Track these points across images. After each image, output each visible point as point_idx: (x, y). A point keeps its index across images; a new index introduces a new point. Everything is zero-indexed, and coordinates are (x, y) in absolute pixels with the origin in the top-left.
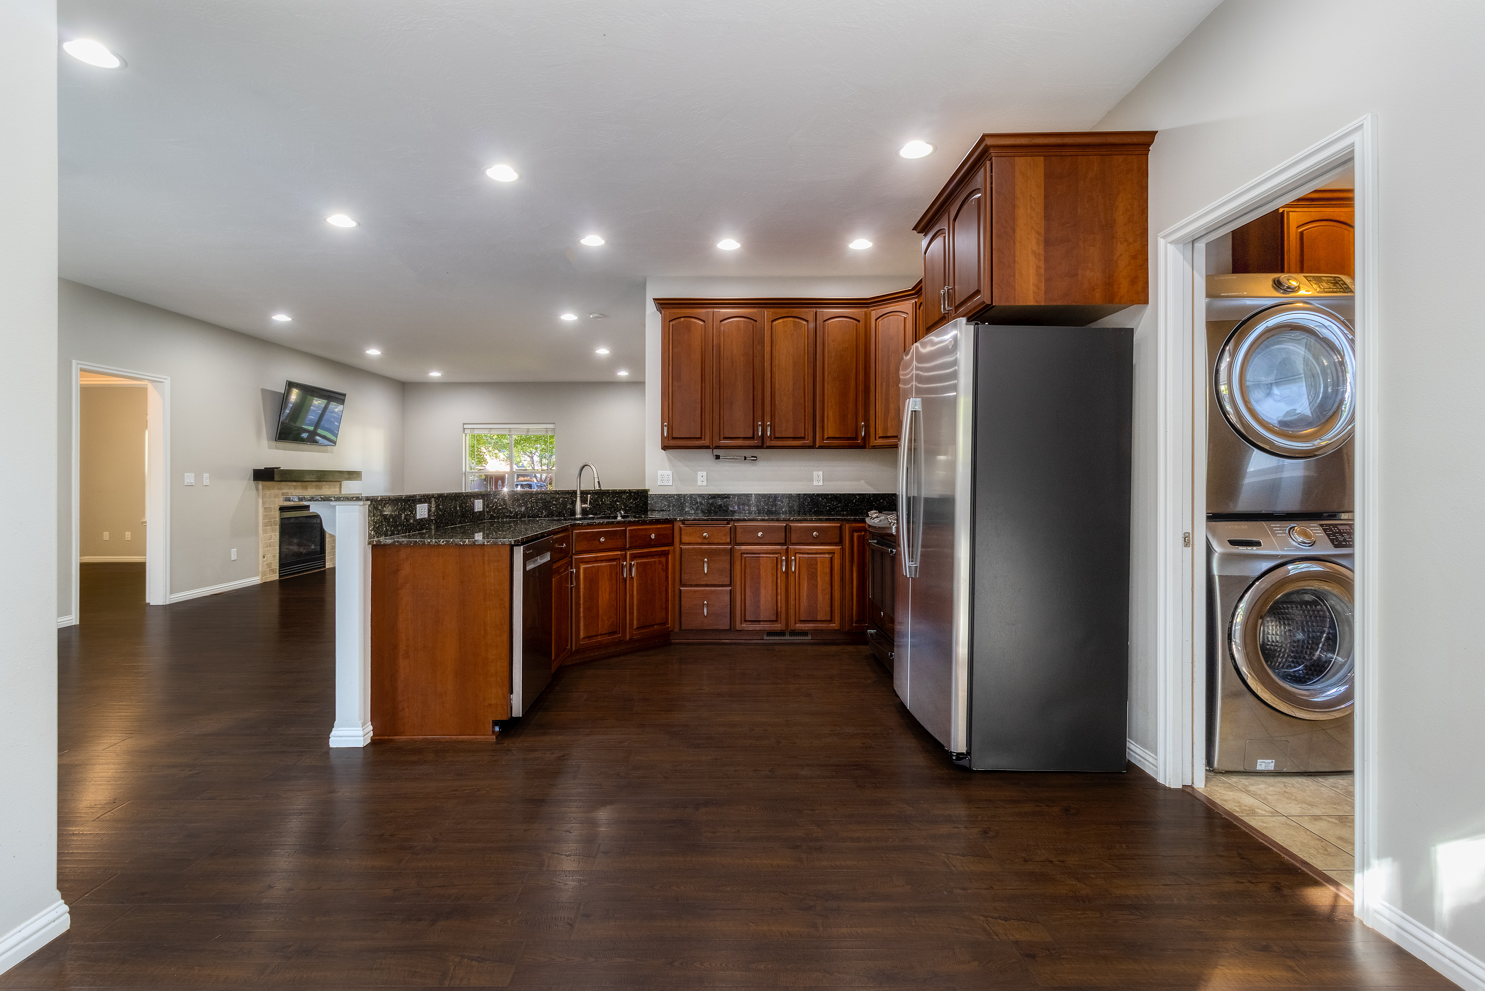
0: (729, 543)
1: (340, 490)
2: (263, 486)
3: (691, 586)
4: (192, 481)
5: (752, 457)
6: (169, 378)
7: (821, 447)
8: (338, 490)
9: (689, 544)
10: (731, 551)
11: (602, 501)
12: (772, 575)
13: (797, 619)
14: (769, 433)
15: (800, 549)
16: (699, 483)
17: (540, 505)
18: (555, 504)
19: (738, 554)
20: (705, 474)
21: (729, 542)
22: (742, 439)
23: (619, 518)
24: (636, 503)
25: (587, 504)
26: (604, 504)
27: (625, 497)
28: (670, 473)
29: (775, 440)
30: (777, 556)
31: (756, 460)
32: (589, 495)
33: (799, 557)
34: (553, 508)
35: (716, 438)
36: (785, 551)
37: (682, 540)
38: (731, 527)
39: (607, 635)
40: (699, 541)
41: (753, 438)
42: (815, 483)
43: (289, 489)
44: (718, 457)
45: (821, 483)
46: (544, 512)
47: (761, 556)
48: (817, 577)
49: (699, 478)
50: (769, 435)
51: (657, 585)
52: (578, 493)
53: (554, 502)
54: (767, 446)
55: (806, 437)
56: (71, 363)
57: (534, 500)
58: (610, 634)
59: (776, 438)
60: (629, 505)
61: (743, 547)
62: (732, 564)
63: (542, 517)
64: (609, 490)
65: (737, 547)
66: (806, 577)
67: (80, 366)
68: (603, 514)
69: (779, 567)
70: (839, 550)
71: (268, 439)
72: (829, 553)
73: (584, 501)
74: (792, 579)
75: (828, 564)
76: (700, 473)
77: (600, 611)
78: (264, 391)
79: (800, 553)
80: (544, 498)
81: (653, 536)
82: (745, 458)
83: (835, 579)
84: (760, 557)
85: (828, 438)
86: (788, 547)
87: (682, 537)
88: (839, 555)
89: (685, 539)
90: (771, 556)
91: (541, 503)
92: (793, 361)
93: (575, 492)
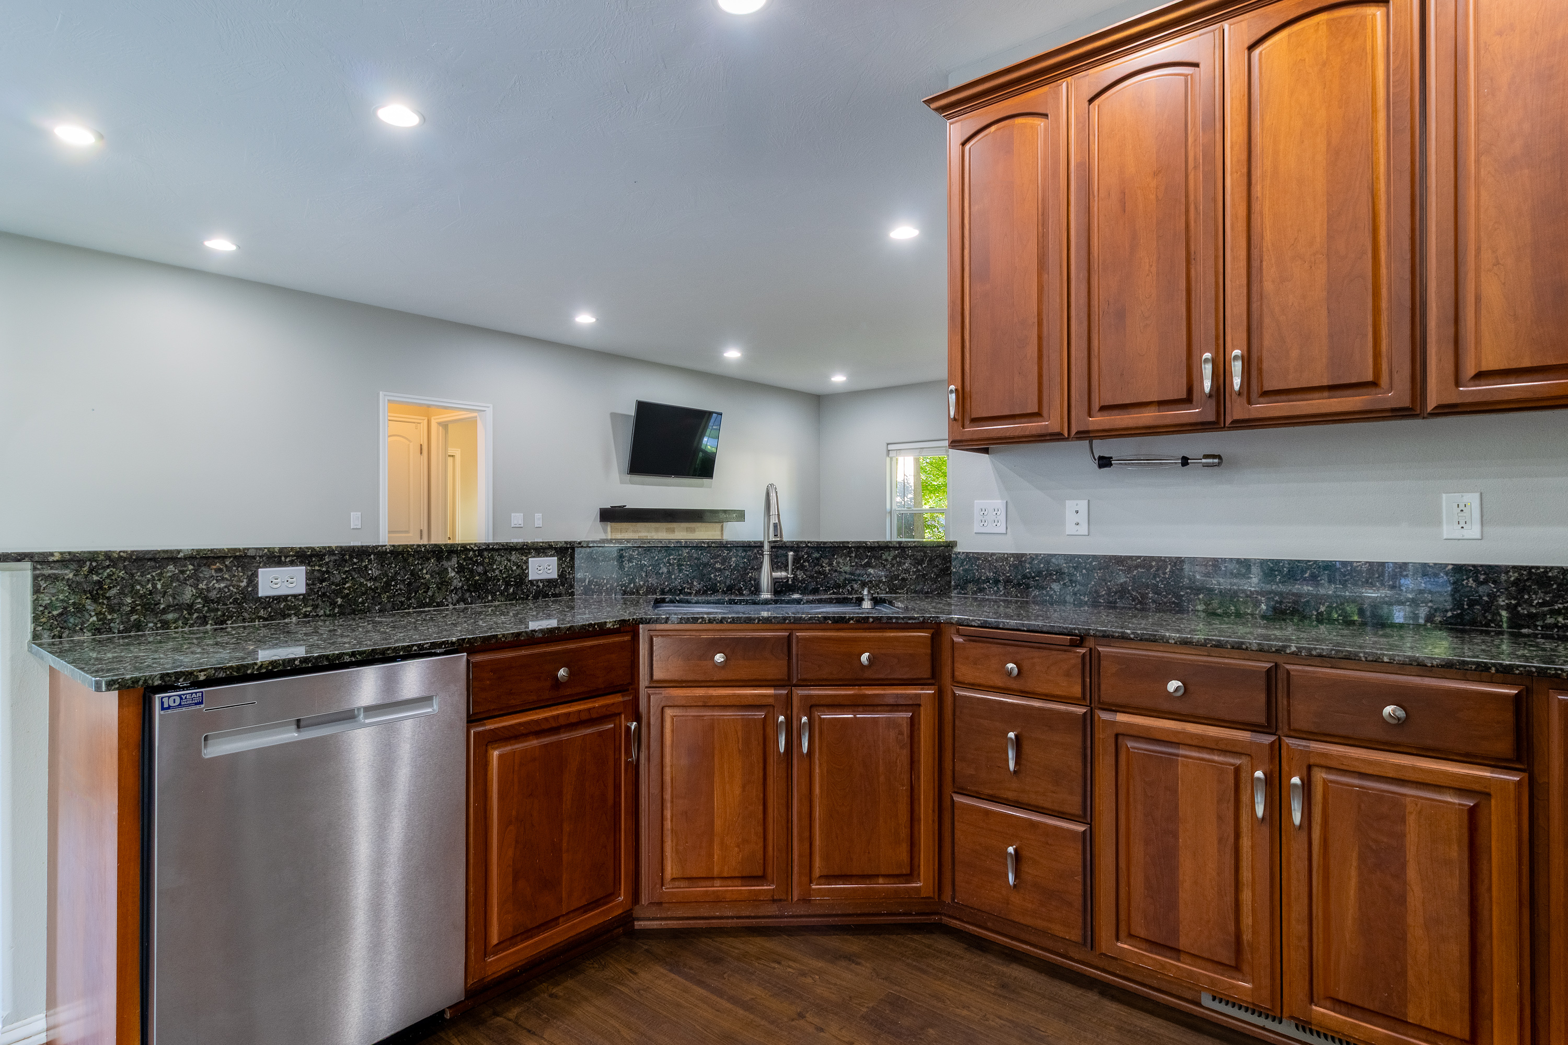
0: (1078, 699)
1: (722, 534)
2: (611, 527)
3: (978, 796)
4: (521, 522)
5: (1206, 457)
6: (491, 406)
7: (1447, 410)
8: (719, 533)
9: (973, 686)
10: (1087, 724)
11: (830, 564)
12: (1220, 818)
13: (1319, 989)
14: (1237, 382)
15: (1325, 755)
16: (1070, 529)
17: (687, 570)
18: (720, 570)
19: (1103, 737)
20: (1082, 505)
21: (1079, 695)
22: (1153, 408)
23: (867, 604)
24: (918, 571)
25: (787, 570)
26: (836, 571)
27: (890, 559)
28: (999, 503)
29: (1261, 399)
30: (1237, 762)
31: (1219, 464)
32: (791, 553)
33: (1325, 782)
34: (715, 576)
35: (1078, 410)
36: (1267, 752)
37: (956, 673)
38: (1084, 654)
39: (739, 882)
40: (998, 681)
41: (1188, 400)
42: (1449, 530)
43: (648, 532)
44: (1105, 462)
45: (1474, 531)
46: (695, 583)
47: (1181, 752)
48: (1403, 866)
49: (1070, 517)
50: (1237, 387)
51: (882, 779)
52: (766, 547)
53: (718, 566)
54: (1234, 422)
55: (1384, 380)
56: (378, 394)
57: (675, 559)
58: (748, 879)
59: (1265, 394)
60: (898, 575)
61: (1121, 718)
62: (1088, 758)
63: (690, 594)
64: (848, 542)
65: (1105, 716)
66: (1355, 855)
67: (387, 398)
68: (834, 593)
69: (1245, 798)
70: (1512, 787)
71: (620, 472)
72: (1461, 791)
73: (777, 564)
74: (1296, 849)
75: (1455, 828)
76: (1070, 505)
77: (718, 823)
78: (614, 416)
79: (1329, 769)
80: (695, 555)
81: (865, 657)
82: (1185, 461)
83: (1490, 889)
84: (1177, 755)
85: (1481, 376)
86: (1280, 739)
87: (956, 665)
88: (1512, 806)
89: (964, 671)
90: (1216, 758)
91: (690, 566)
92: (1329, 144)
93: (760, 546)
